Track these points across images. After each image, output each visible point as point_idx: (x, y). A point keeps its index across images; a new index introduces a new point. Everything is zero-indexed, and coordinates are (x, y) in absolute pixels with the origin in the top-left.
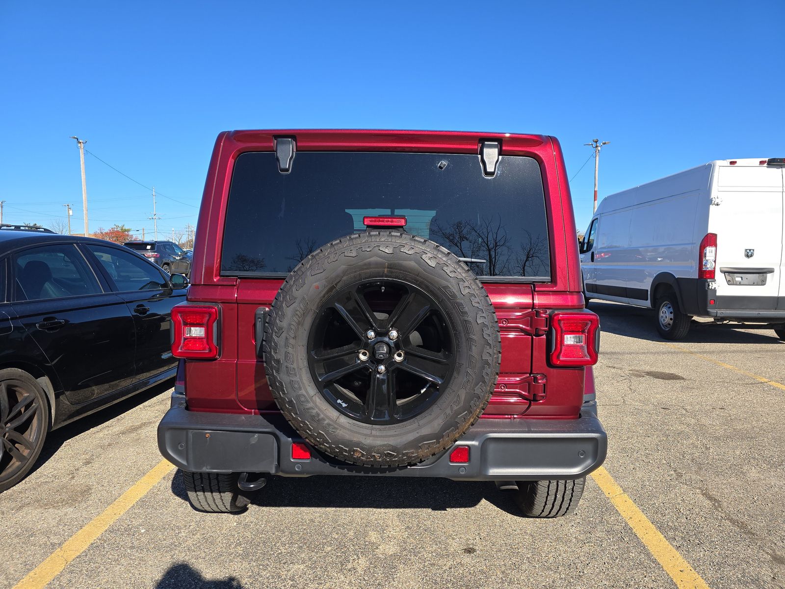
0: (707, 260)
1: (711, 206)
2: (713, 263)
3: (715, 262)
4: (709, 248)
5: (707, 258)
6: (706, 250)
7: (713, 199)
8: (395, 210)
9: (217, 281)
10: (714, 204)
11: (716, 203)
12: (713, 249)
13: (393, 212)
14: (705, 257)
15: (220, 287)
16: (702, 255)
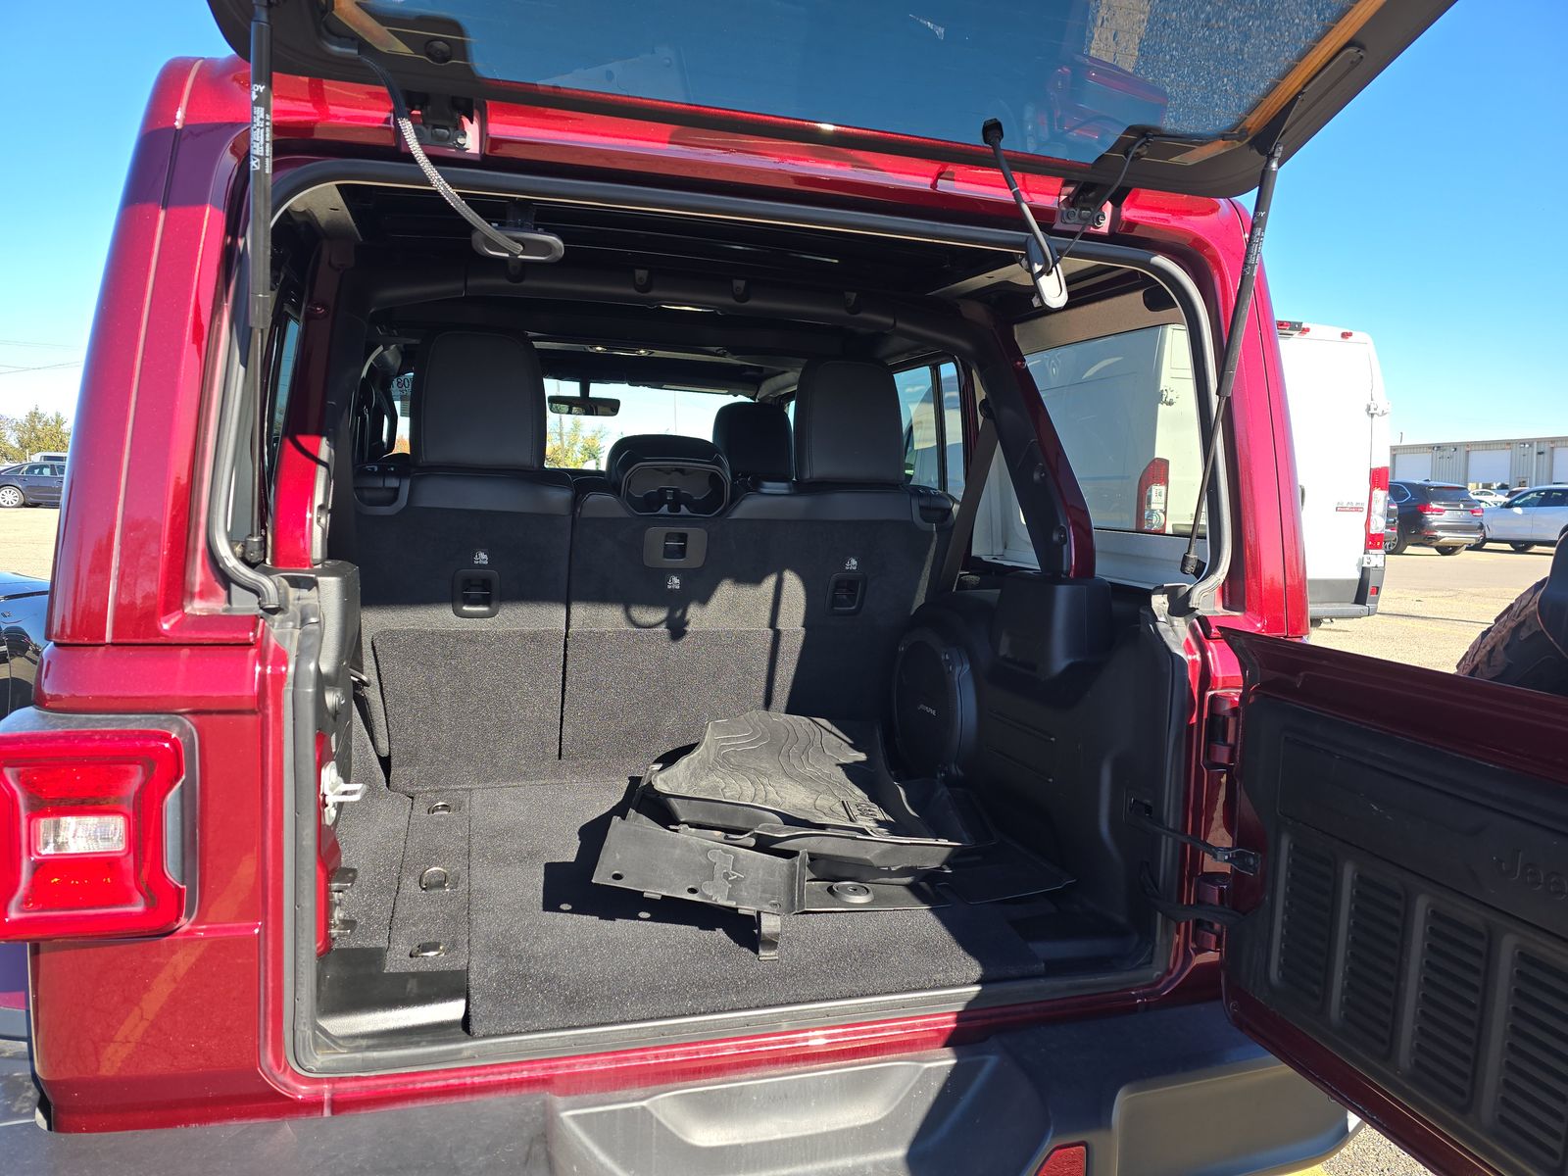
0: (1153, 511)
1: (1160, 405)
2: (1162, 515)
3: (1165, 513)
4: (1157, 487)
5: (1153, 506)
6: (1151, 491)
7: (1165, 393)
8: (591, 384)
9: (173, 627)
10: (1165, 402)
11: (1168, 400)
12: (1163, 488)
13: (585, 389)
14: (1149, 503)
15: (185, 652)
16: (1143, 500)
